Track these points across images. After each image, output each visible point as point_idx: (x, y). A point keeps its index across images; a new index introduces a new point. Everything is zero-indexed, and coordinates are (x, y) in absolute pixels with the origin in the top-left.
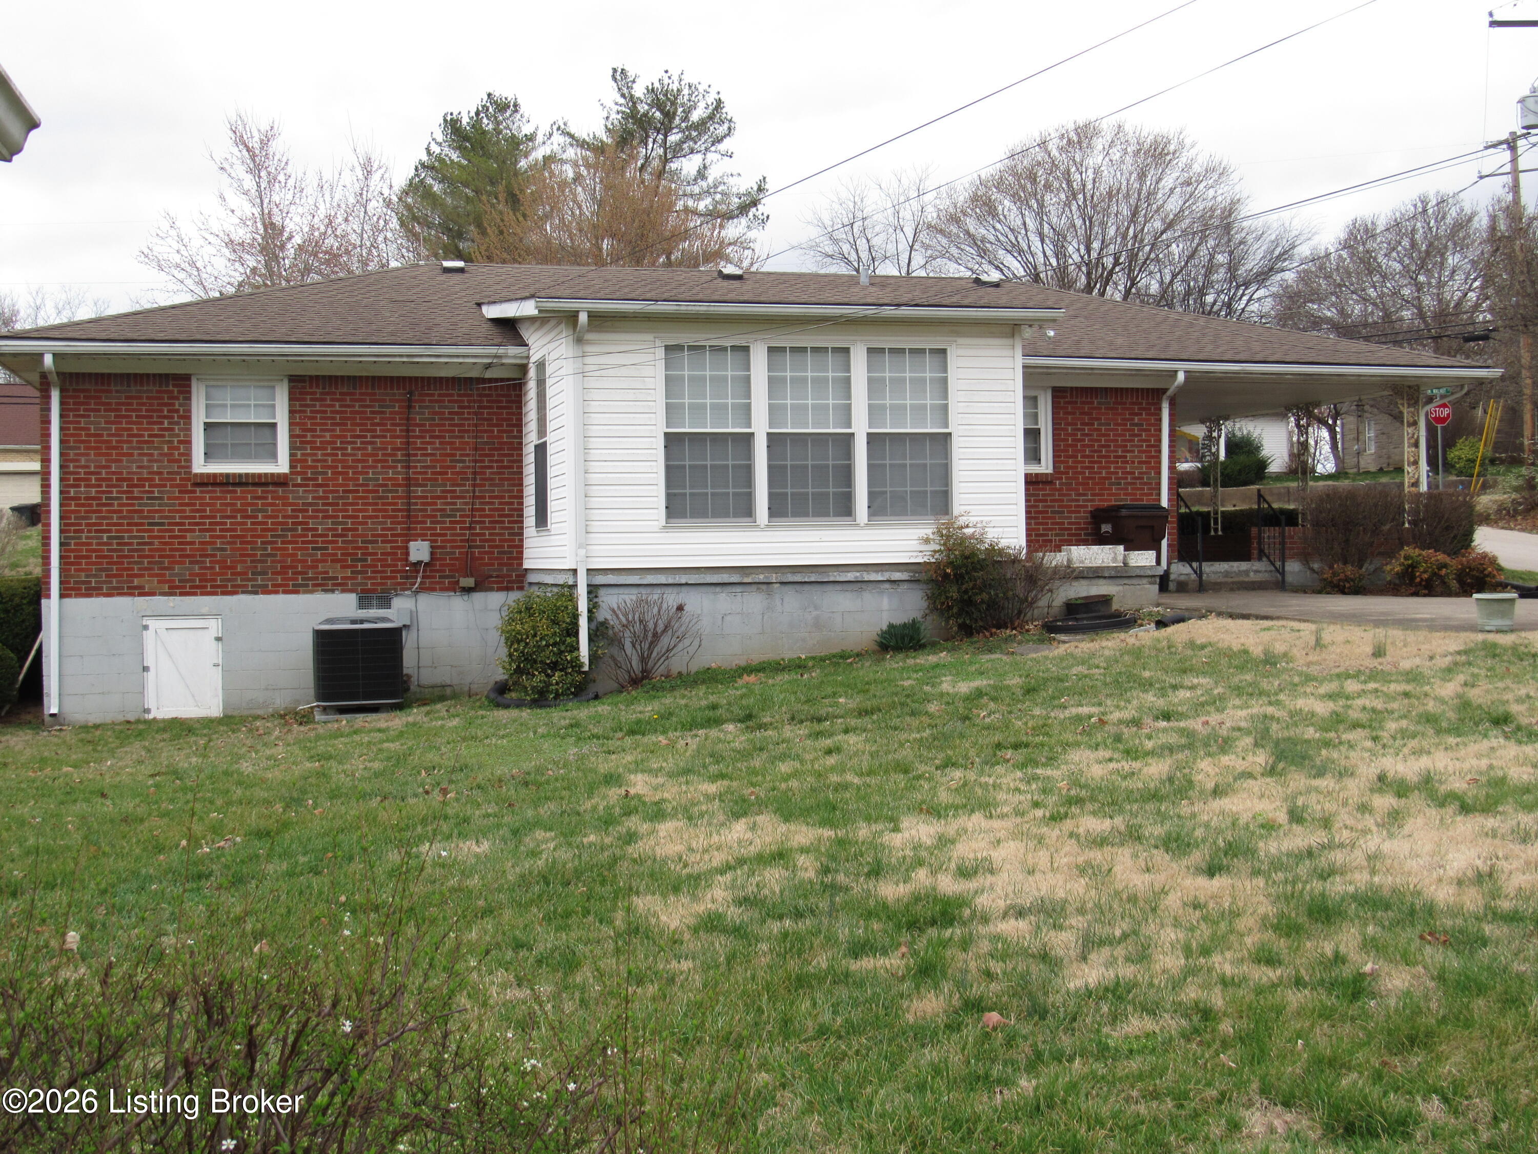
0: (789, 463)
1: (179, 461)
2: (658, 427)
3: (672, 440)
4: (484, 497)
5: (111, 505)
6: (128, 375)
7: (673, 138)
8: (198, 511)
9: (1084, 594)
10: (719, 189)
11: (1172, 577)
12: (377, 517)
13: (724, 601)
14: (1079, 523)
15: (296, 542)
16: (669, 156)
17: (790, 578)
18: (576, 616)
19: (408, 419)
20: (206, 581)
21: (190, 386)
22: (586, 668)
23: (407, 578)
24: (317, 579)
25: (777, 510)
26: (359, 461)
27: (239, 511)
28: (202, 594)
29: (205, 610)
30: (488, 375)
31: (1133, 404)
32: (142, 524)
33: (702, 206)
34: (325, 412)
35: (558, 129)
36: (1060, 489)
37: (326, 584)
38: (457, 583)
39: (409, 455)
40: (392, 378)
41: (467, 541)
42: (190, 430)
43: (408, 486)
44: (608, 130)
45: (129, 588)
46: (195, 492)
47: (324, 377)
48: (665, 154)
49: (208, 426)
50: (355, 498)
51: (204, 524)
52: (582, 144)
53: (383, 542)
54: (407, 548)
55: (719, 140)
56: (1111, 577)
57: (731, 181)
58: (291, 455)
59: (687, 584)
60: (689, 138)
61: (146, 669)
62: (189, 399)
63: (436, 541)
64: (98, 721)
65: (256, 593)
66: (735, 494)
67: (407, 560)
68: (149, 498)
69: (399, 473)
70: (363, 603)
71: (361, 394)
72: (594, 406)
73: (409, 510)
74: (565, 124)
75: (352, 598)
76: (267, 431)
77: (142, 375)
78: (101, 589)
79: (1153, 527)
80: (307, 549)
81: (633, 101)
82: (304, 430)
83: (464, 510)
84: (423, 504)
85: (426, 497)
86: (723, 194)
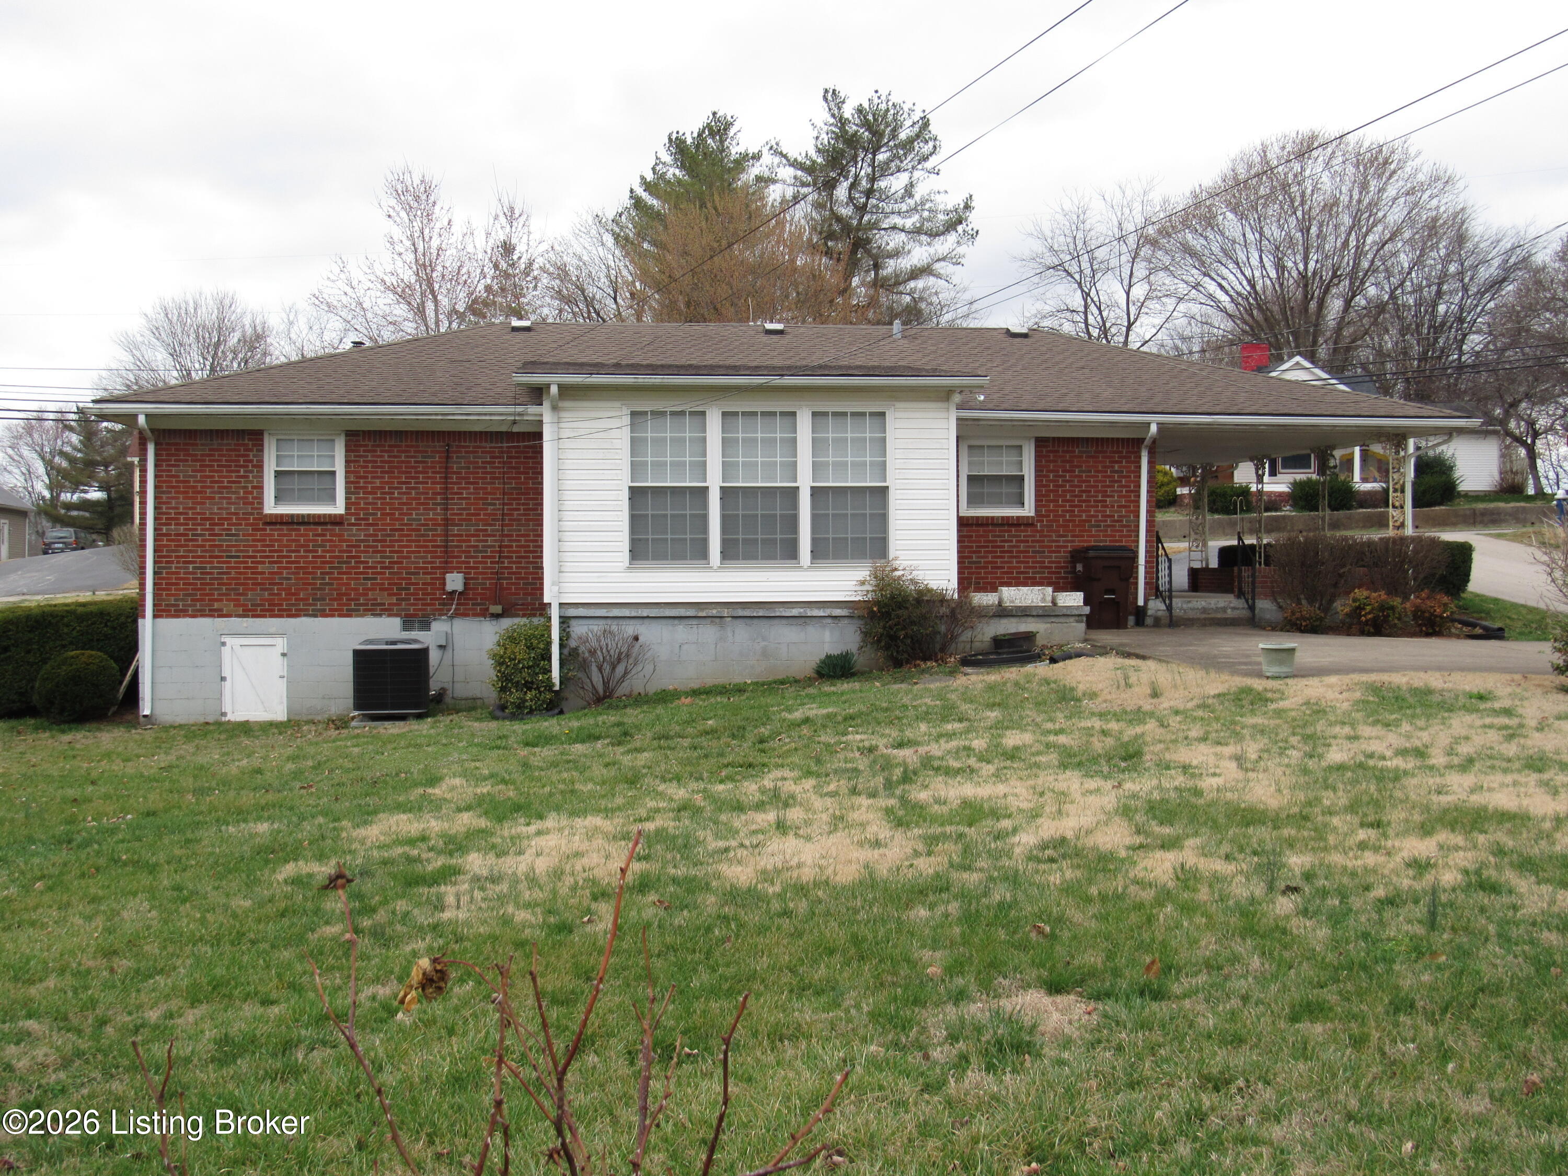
0: (740, 512)
1: (253, 503)
2: (623, 481)
3: (636, 494)
4: (512, 536)
5: (197, 540)
6: (211, 431)
7: (881, 157)
8: (268, 546)
9: (1013, 631)
10: (927, 207)
11: (1150, 612)
12: (419, 552)
13: (681, 632)
14: (1059, 562)
15: (350, 573)
16: (877, 175)
17: (741, 613)
18: (549, 644)
19: (446, 468)
20: (274, 605)
21: (262, 440)
22: (557, 688)
23: (444, 604)
24: (367, 605)
25: (729, 553)
26: (404, 504)
27: (302, 546)
28: (271, 616)
29: (273, 630)
30: (516, 429)
31: (1114, 452)
32: (222, 557)
33: (909, 223)
34: (376, 462)
35: (771, 148)
36: (1042, 531)
37: (376, 609)
38: (487, 609)
39: (447, 499)
40: (433, 432)
41: (497, 573)
42: (262, 477)
43: (447, 525)
44: (819, 151)
45: (210, 610)
46: (265, 530)
47: (375, 432)
48: (874, 171)
49: (278, 474)
50: (400, 535)
51: (273, 557)
52: (795, 164)
53: (424, 573)
54: (444, 579)
55: (925, 159)
56: (1038, 616)
57: (938, 198)
58: (346, 498)
59: (648, 617)
60: (896, 157)
61: (223, 679)
62: (262, 451)
63: (470, 573)
64: (183, 722)
65: (315, 616)
66: (691, 539)
67: (444, 589)
68: (227, 535)
69: (438, 514)
70: (407, 625)
71: (407, 446)
72: (568, 464)
73: (446, 547)
74: (777, 144)
75: (397, 621)
76: (327, 478)
77: (222, 431)
78: (187, 611)
79: (1119, 567)
80: (359, 579)
81: (842, 122)
82: (357, 477)
83: (494, 546)
84: (459, 541)
85: (461, 535)
86: (930, 211)
